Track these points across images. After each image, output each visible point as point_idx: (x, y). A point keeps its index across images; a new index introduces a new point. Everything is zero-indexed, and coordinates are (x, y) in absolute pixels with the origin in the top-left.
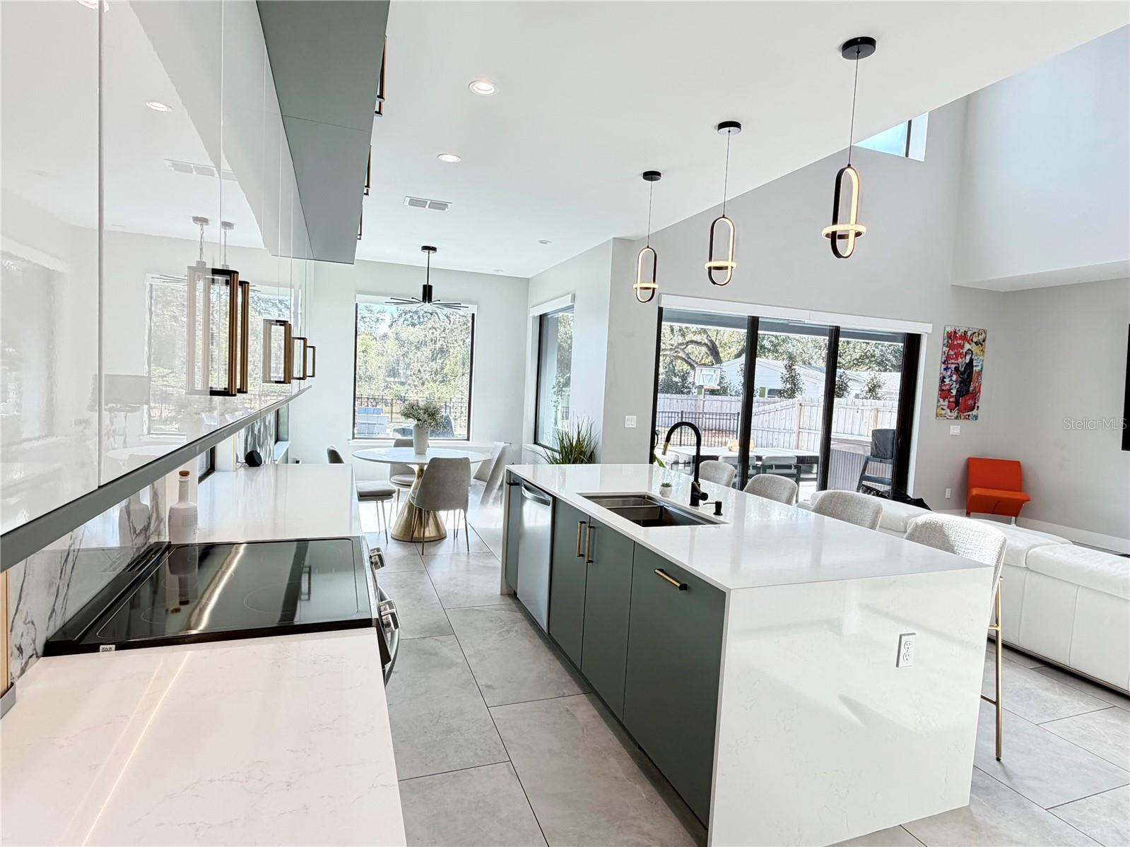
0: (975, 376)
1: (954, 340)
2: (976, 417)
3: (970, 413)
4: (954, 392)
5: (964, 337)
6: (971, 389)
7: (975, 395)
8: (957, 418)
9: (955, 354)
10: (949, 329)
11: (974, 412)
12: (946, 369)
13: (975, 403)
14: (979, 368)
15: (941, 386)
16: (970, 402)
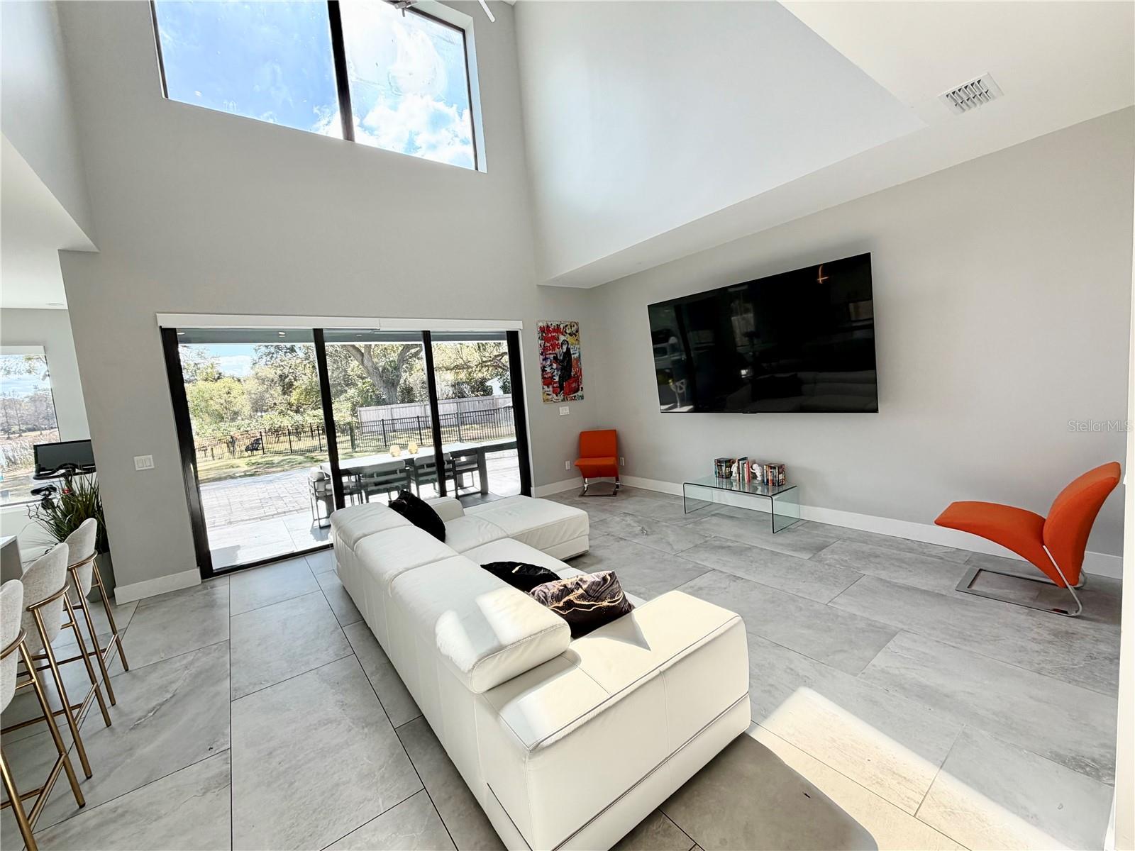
0: (574, 363)
1: (548, 334)
2: (582, 397)
3: (576, 394)
4: (557, 378)
5: (557, 329)
6: (572, 374)
7: (578, 379)
8: (563, 400)
9: (551, 345)
10: (541, 324)
11: (580, 393)
12: (545, 359)
13: (579, 386)
14: (577, 355)
15: (543, 375)
16: (574, 385)
